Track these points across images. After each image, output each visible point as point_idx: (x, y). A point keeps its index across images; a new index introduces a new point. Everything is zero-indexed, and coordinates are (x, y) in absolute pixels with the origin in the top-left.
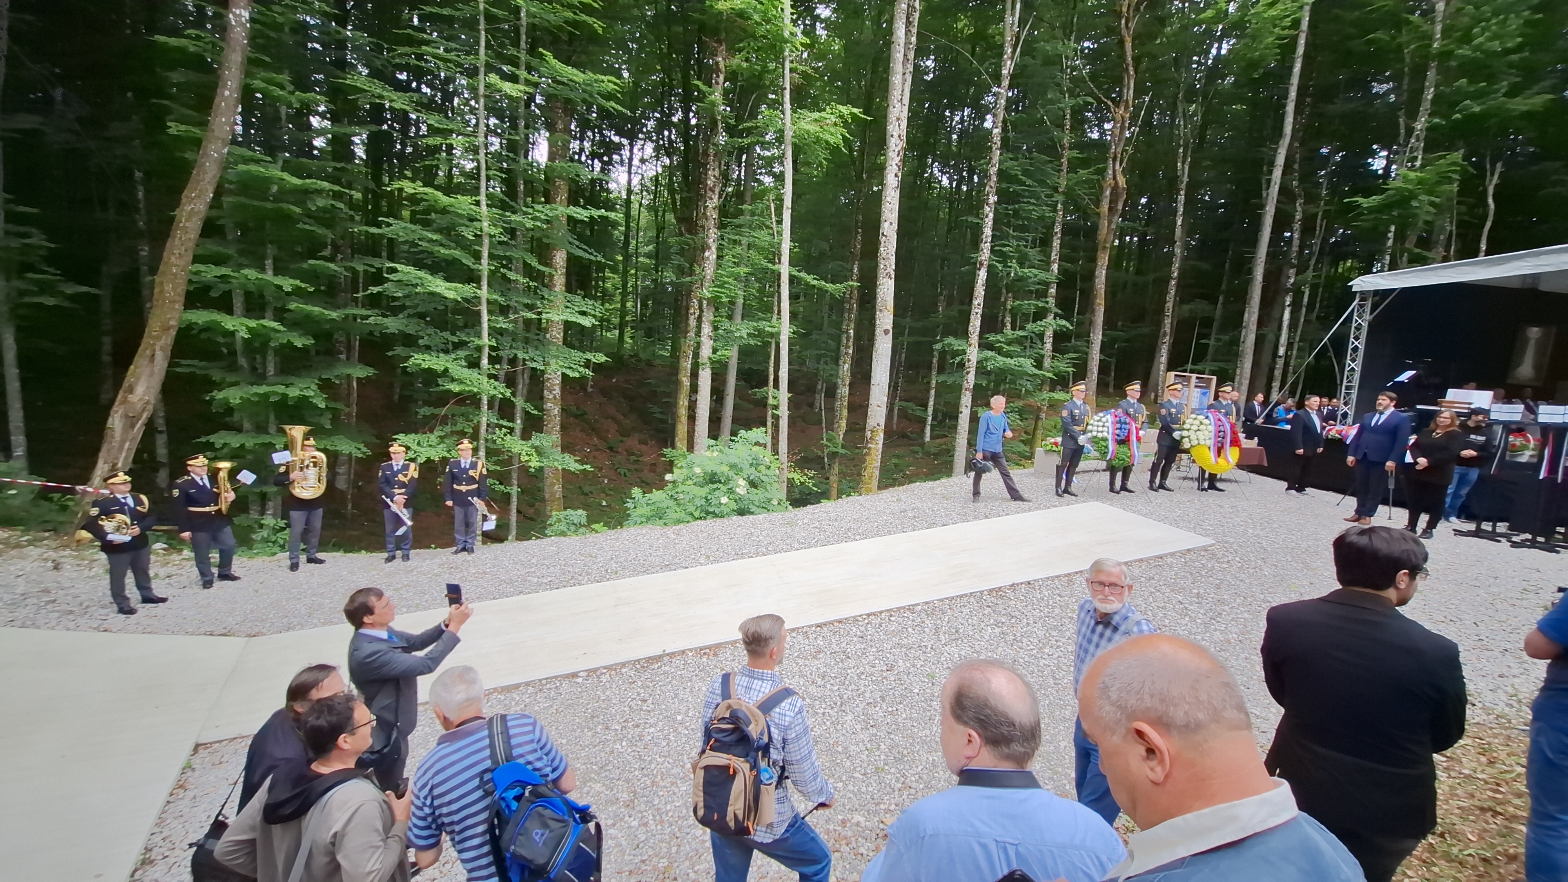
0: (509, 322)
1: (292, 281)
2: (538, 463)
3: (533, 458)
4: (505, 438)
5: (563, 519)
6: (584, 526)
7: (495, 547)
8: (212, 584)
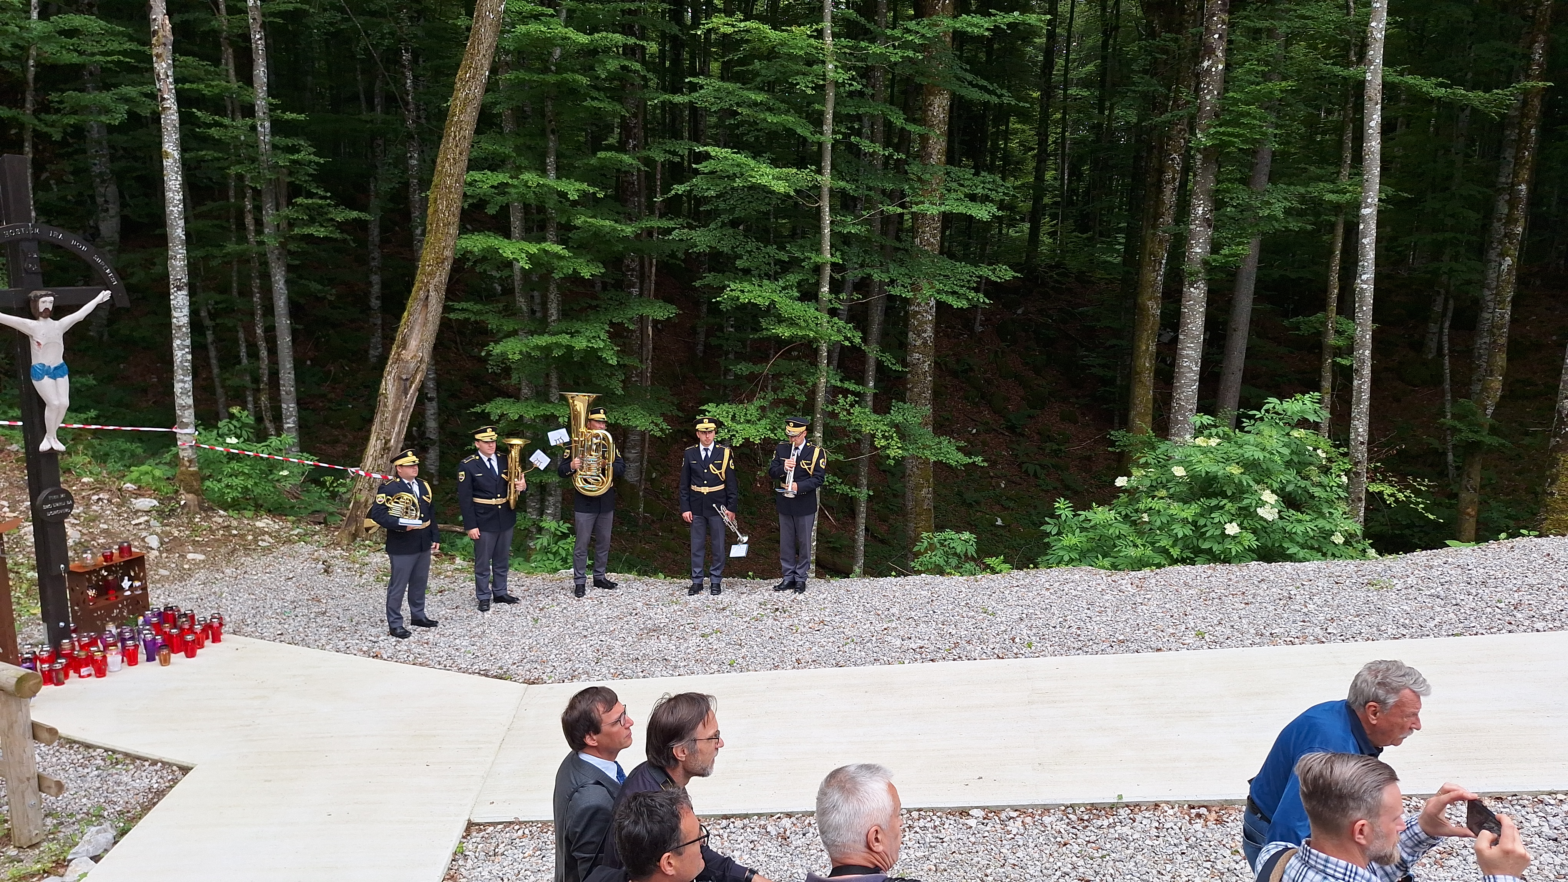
0: (861, 224)
1: (578, 185)
2: (900, 452)
3: (893, 443)
4: (852, 411)
5: (938, 545)
6: (973, 559)
7: (837, 582)
8: (488, 606)
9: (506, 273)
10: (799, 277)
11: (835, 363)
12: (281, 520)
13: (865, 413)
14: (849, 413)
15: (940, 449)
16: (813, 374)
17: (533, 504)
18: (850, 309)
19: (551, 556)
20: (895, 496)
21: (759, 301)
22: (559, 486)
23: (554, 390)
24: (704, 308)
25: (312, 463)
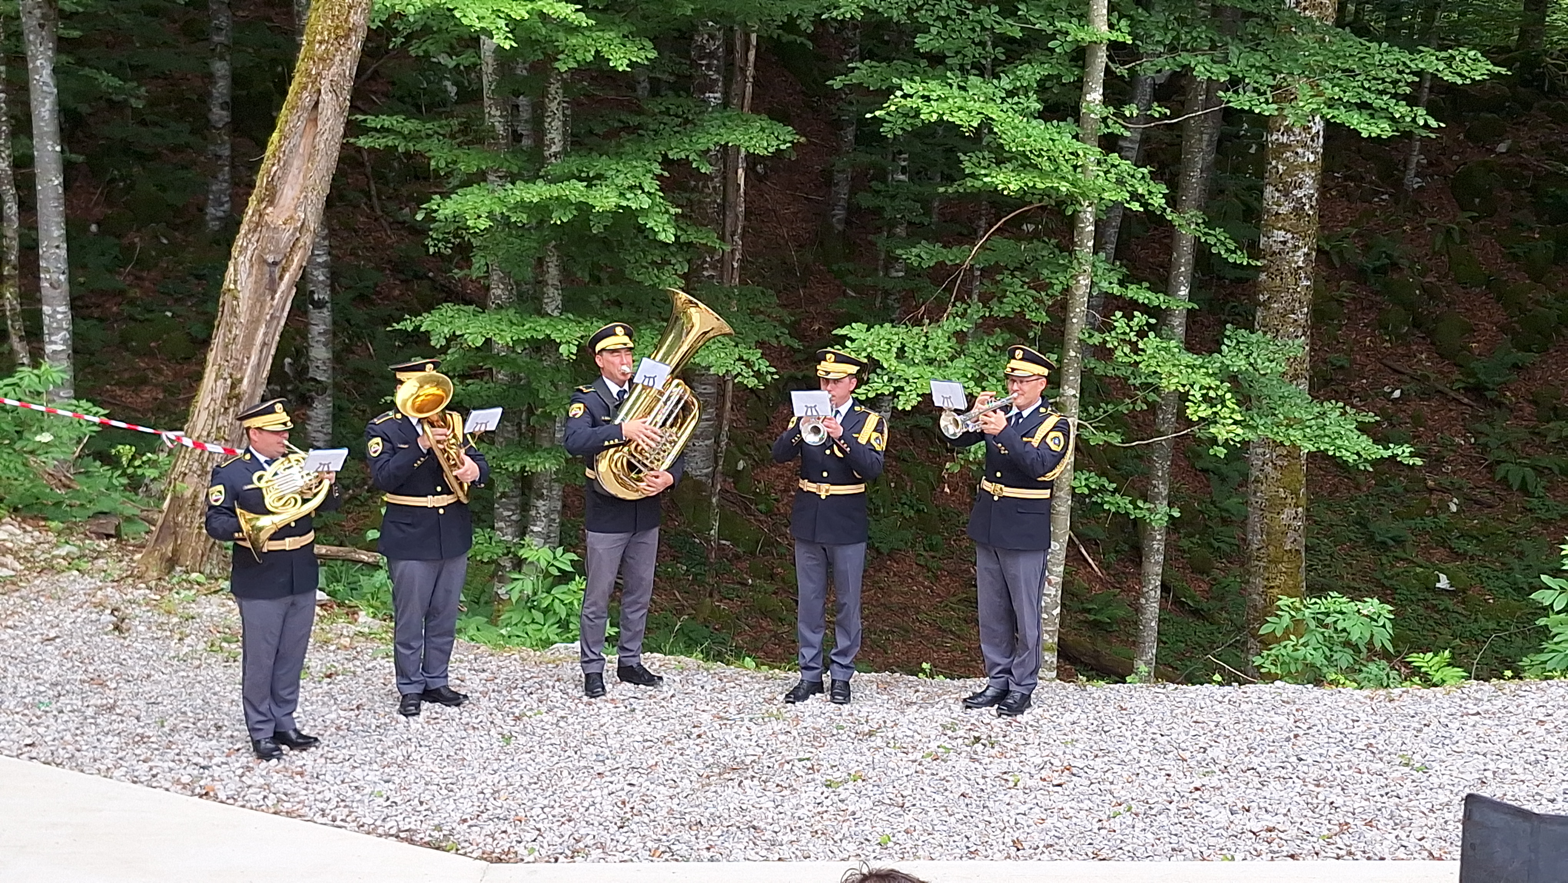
2: (1240, 431)
3: (1225, 412)
4: (1141, 345)
5: (1313, 624)
6: (1385, 655)
7: (1100, 689)
8: (418, 707)
9: (466, 59)
10: (1043, 71)
11: (1111, 247)
12: (36, 527)
13: (1167, 349)
14: (1136, 350)
15: (1323, 428)
16: (1065, 268)
17: (506, 513)
18: (1146, 138)
19: (538, 616)
20: (1225, 521)
21: (958, 118)
22: (556, 480)
23: (551, 291)
24: (850, 134)
25: (96, 420)
